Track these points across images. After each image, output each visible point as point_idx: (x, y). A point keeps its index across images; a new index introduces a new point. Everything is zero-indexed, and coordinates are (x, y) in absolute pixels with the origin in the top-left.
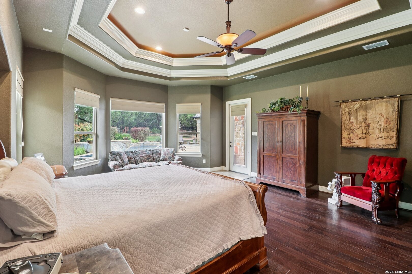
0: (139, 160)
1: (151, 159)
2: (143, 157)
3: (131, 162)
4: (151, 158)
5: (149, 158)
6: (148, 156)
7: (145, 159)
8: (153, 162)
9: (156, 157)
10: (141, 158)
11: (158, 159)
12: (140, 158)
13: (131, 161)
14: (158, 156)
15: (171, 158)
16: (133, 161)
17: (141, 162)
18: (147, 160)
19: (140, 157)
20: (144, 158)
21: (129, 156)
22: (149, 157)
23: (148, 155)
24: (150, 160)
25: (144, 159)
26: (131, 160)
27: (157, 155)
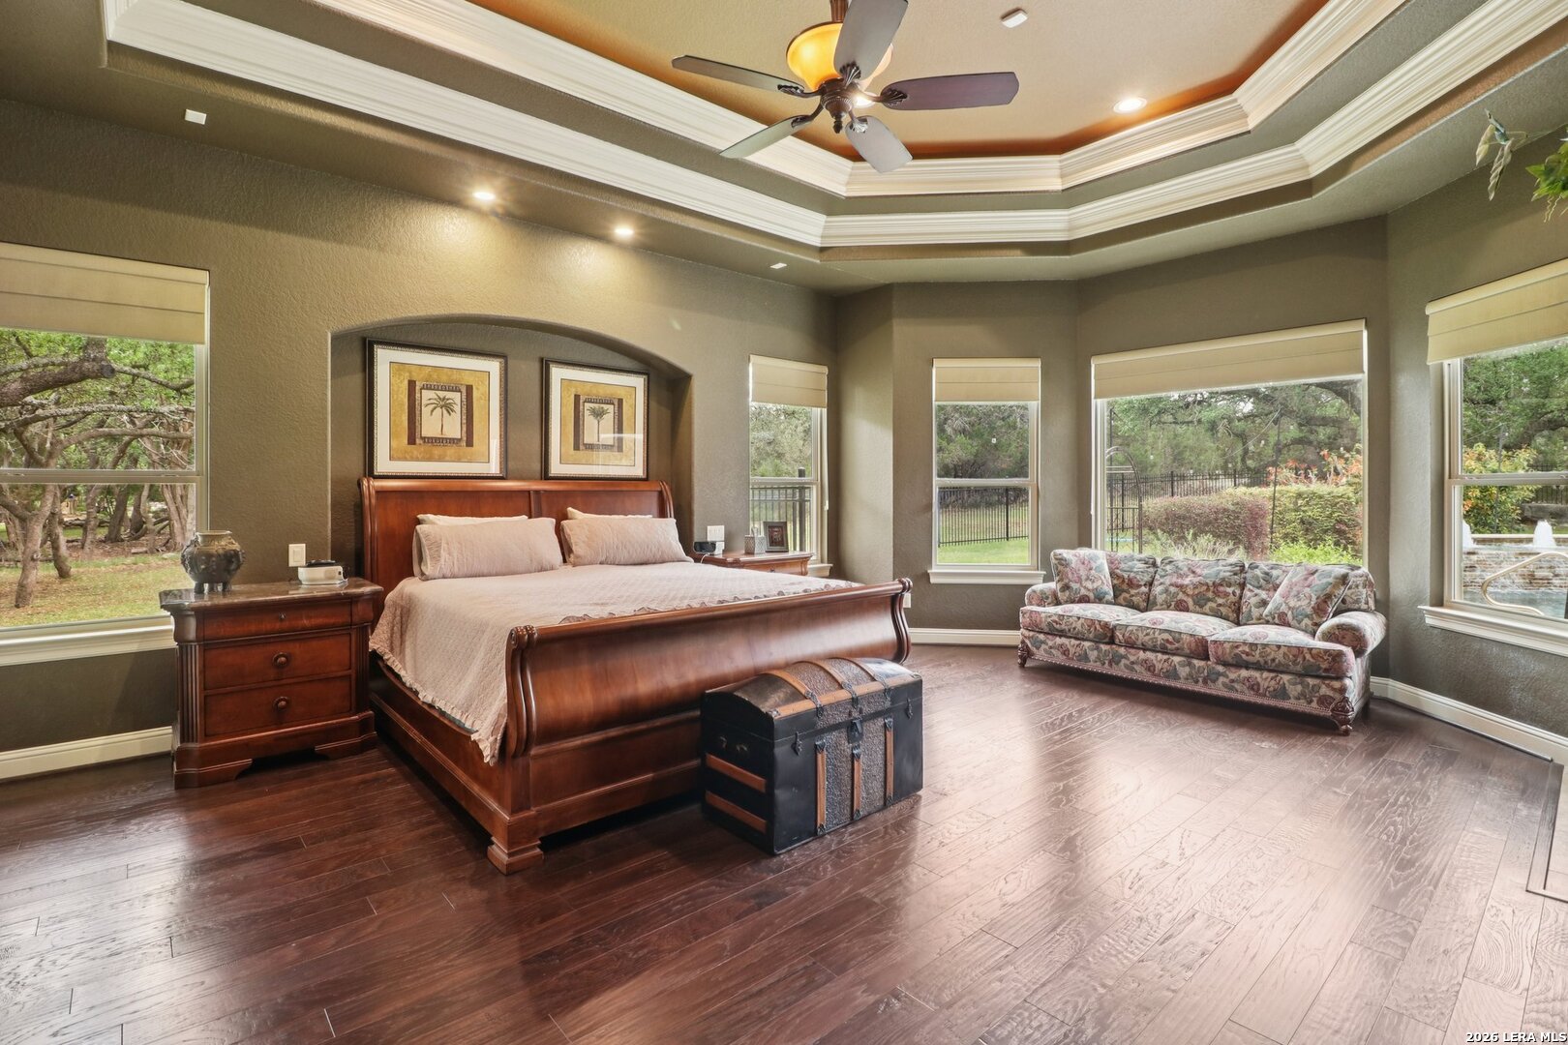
0: (1161, 599)
1: (1220, 605)
2: (1181, 587)
3: (1125, 599)
4: (1220, 601)
5: (1209, 600)
6: (1208, 590)
7: (1185, 599)
8: (1226, 618)
9: (1254, 601)
10: (1173, 589)
11: (1255, 612)
12: (1166, 591)
13: (1127, 596)
14: (1263, 595)
15: (1307, 616)
16: (1134, 598)
17: (1168, 608)
18: (1195, 603)
19: (1171, 585)
20: (1184, 592)
21: (1126, 576)
22: (1210, 595)
23: (1207, 584)
24: (1211, 609)
25: (1181, 596)
26: (1129, 593)
27: (1257, 591)
